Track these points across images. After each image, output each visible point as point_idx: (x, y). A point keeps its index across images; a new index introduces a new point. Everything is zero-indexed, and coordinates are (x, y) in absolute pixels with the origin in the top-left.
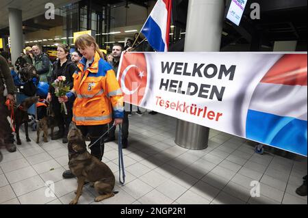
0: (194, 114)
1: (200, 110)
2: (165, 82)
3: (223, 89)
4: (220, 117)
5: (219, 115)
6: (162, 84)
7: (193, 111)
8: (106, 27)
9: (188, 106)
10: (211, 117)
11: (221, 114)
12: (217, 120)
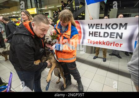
0: (109, 45)
1: (111, 43)
2: (91, 33)
3: (122, 33)
4: (122, 45)
5: (121, 44)
6: (90, 34)
7: (108, 44)
8: (40, 6)
9: (105, 42)
10: (117, 46)
11: (122, 44)
12: (120, 46)
